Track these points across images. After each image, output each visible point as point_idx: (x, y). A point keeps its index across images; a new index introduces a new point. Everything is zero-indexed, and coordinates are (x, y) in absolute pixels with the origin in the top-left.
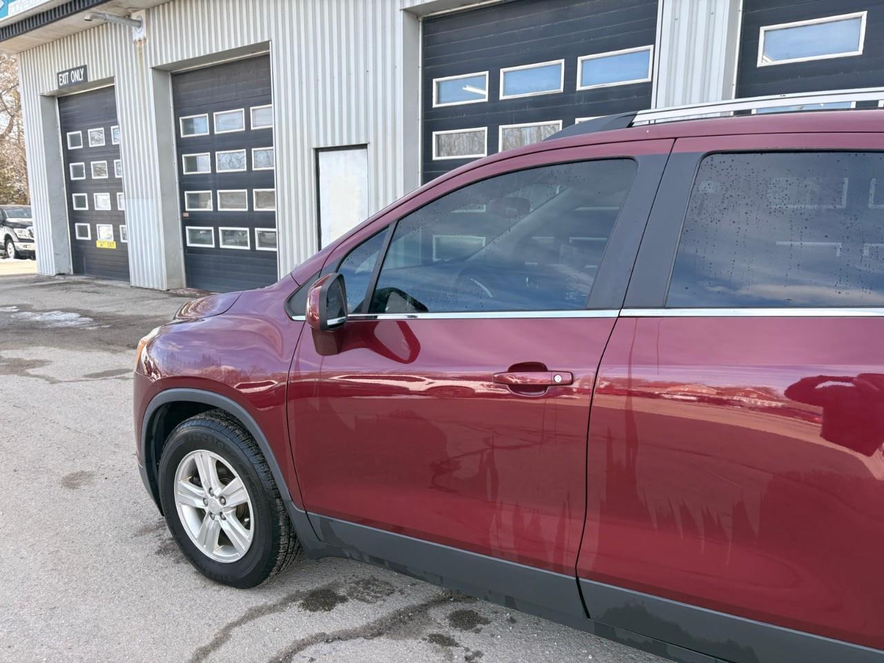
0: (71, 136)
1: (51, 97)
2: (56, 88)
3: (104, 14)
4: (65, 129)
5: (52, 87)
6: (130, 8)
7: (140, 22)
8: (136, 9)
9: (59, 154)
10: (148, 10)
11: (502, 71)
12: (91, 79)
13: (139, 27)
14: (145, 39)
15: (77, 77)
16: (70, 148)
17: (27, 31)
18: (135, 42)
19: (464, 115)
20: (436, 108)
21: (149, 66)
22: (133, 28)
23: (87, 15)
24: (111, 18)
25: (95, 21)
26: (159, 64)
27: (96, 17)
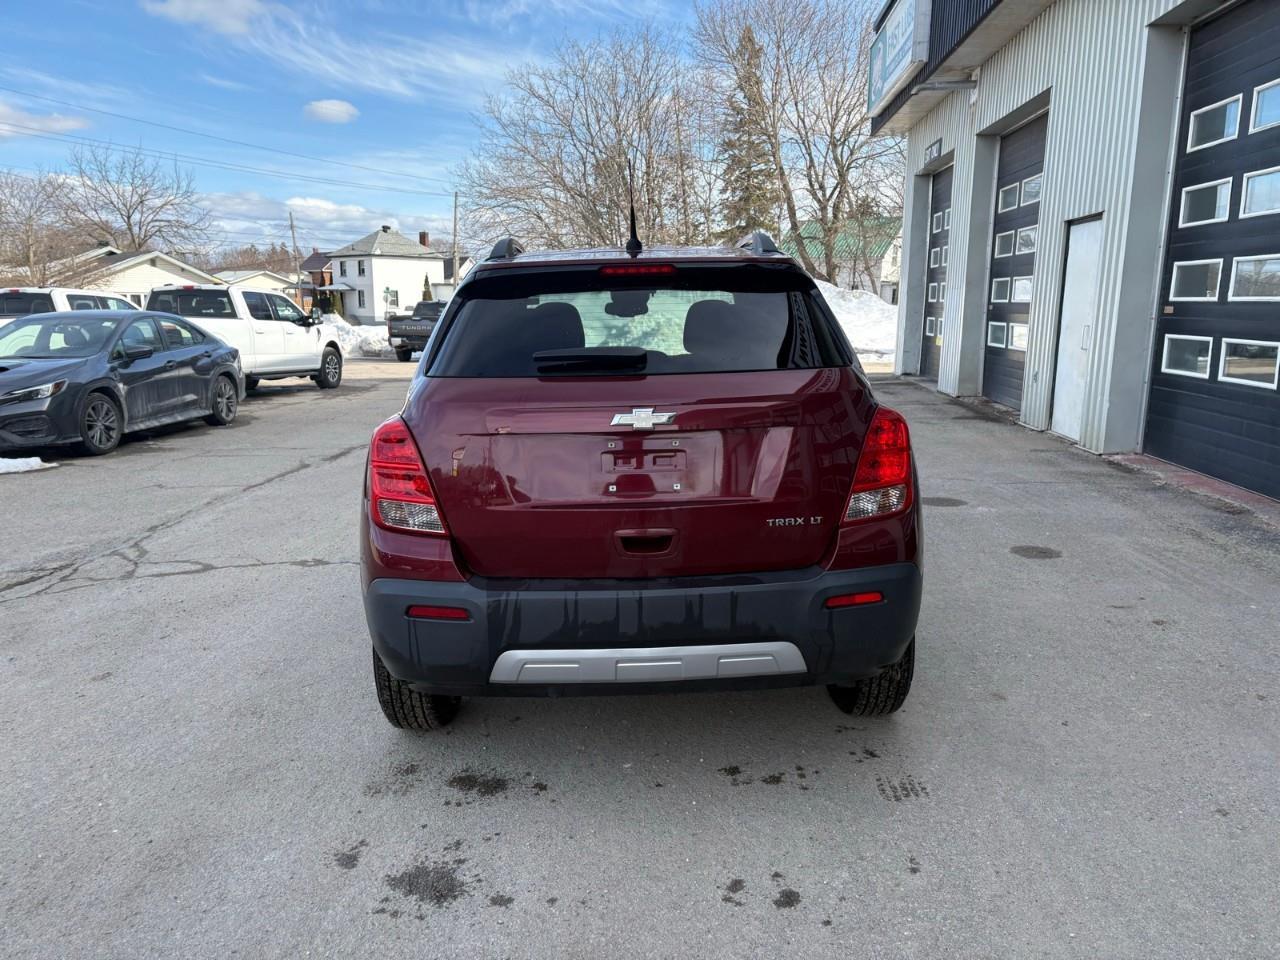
0: (936, 218)
1: (925, 176)
2: (923, 166)
3: (933, 84)
4: (934, 211)
6: (963, 69)
7: (976, 82)
8: (971, 69)
9: (926, 239)
10: (981, 67)
11: (1254, 89)
12: (942, 153)
13: (975, 88)
14: (977, 102)
15: (935, 151)
16: (934, 232)
18: (971, 107)
19: (1214, 162)
20: (1191, 153)
21: (975, 133)
22: (972, 90)
26: (983, 128)
27: (923, 89)
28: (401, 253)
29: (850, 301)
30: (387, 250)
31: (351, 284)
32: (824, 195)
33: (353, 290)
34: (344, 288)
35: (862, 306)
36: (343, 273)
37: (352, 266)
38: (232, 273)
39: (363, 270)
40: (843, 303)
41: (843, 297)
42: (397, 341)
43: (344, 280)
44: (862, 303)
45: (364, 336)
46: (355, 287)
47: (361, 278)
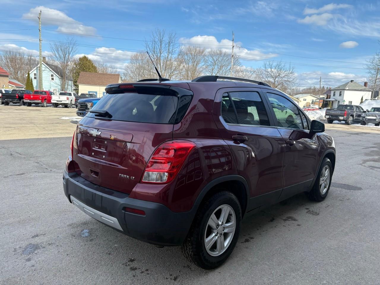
28: (355, 89)
30: (351, 88)
31: (336, 99)
33: (336, 100)
34: (334, 100)
36: (334, 95)
37: (338, 93)
38: (302, 95)
39: (341, 94)
42: (328, 117)
43: (334, 97)
45: (321, 115)
46: (337, 99)
47: (340, 97)
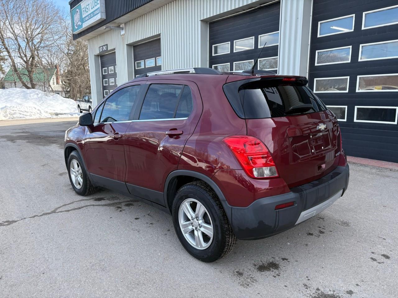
0: (104, 69)
1: (98, 56)
2: (99, 53)
3: (110, 26)
4: (102, 67)
5: (97, 52)
6: (119, 23)
7: (123, 28)
8: (122, 24)
9: (100, 76)
10: (125, 24)
11: (234, 41)
12: (109, 49)
13: (123, 30)
14: (124, 34)
15: (105, 48)
16: (104, 74)
17: (89, 33)
18: (121, 36)
19: (222, 59)
20: (214, 56)
21: (125, 44)
22: (121, 30)
23: (104, 27)
24: (113, 27)
25: (107, 29)
26: (128, 43)
27: (107, 28)
29: (50, 97)
32: (27, 58)
35: (55, 98)
40: (46, 97)
41: (46, 95)
44: (54, 97)
